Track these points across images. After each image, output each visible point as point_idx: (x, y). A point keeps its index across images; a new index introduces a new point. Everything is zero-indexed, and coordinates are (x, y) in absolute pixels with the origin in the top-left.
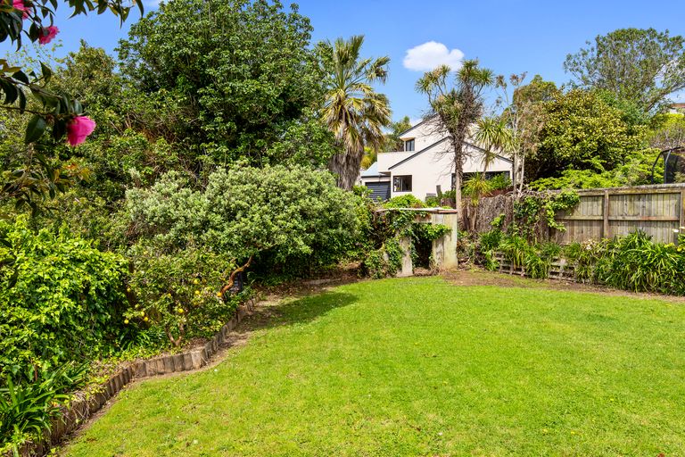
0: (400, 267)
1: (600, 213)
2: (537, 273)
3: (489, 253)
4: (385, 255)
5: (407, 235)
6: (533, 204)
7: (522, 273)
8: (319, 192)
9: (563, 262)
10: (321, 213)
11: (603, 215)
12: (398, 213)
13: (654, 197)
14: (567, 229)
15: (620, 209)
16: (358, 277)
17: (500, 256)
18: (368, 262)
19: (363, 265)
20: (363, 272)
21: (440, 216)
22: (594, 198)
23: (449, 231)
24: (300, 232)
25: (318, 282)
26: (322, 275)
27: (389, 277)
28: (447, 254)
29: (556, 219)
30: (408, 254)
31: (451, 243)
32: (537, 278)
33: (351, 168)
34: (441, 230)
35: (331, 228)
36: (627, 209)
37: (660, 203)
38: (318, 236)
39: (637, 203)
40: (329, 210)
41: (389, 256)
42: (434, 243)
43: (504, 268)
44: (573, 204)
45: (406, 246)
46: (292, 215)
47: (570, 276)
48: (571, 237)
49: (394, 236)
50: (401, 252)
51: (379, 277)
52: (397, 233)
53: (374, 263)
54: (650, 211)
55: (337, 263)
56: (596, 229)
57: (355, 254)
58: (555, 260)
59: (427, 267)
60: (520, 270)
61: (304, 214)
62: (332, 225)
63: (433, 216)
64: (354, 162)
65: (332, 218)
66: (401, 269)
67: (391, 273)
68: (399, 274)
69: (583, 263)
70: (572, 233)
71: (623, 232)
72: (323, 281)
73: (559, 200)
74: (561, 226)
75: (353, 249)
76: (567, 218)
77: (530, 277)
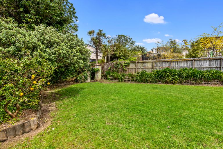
1: (135, 66)
2: (122, 80)
3: (108, 76)
4: (83, 76)
5: (89, 71)
6: (119, 64)
7: (117, 81)
9: (127, 78)
11: (136, 67)
13: (147, 63)
14: (127, 70)
15: (139, 65)
16: (75, 83)
17: (110, 77)
18: (78, 78)
19: (76, 79)
20: (76, 81)
21: (97, 66)
22: (134, 63)
23: (100, 70)
26: (63, 82)
27: (84, 83)
28: (99, 76)
29: (125, 68)
30: (89, 76)
31: (100, 73)
32: (122, 81)
34: (98, 70)
36: (141, 66)
37: (148, 64)
39: (143, 64)
41: (84, 76)
42: (96, 73)
43: (112, 80)
44: (129, 64)
45: (89, 74)
47: (129, 81)
48: (128, 72)
49: (85, 71)
50: (87, 75)
51: (81, 82)
52: (86, 70)
53: (80, 78)
54: (146, 66)
55: (67, 79)
56: (134, 70)
58: (125, 77)
59: (94, 80)
60: (116, 80)
63: (96, 66)
66: (87, 80)
67: (85, 81)
68: (87, 82)
69: (132, 77)
70: (128, 71)
71: (141, 70)
72: (64, 84)
73: (126, 63)
74: (126, 69)
75: (71, 75)
76: (127, 67)
77: (119, 81)
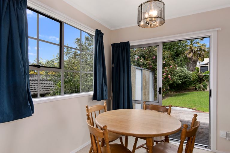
0: (206, 88)
5: (208, 81)
8: (183, 72)
10: (183, 76)
12: (206, 75)
16: (194, 90)
18: (197, 87)
19: (196, 88)
20: (196, 89)
24: (179, 80)
25: (184, 91)
26: (185, 90)
33: (194, 64)
35: (186, 79)
38: (183, 81)
40: (185, 75)
41: (203, 86)
45: (208, 83)
46: (177, 76)
49: (204, 81)
50: (206, 85)
51: (200, 91)
52: (206, 80)
53: (199, 87)
55: (189, 87)
57: (194, 85)
61: (180, 76)
62: (185, 78)
64: (195, 62)
65: (186, 77)
67: (204, 90)
68: (206, 90)
75: (193, 84)
